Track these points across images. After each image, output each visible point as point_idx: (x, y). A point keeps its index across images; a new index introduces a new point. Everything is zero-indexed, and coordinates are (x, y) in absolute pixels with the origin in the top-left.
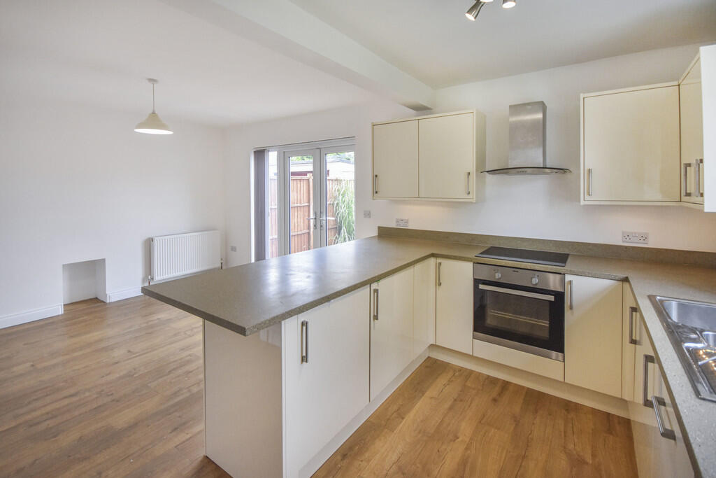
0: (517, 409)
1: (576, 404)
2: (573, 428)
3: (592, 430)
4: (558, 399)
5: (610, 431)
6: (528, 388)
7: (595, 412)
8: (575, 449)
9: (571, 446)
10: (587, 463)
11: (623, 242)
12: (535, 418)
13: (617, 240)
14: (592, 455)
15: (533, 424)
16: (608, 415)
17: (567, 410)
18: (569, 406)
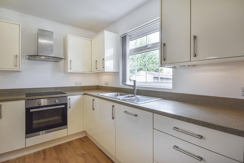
0: (55, 155)
1: (71, 141)
2: (75, 148)
3: (80, 145)
4: (65, 143)
5: (83, 142)
6: (53, 147)
7: (76, 140)
8: (80, 153)
9: (79, 153)
10: (85, 154)
11: (76, 85)
12: (63, 154)
13: (74, 85)
14: (85, 151)
15: (64, 155)
16: (80, 138)
17: (70, 144)
18: (69, 143)
